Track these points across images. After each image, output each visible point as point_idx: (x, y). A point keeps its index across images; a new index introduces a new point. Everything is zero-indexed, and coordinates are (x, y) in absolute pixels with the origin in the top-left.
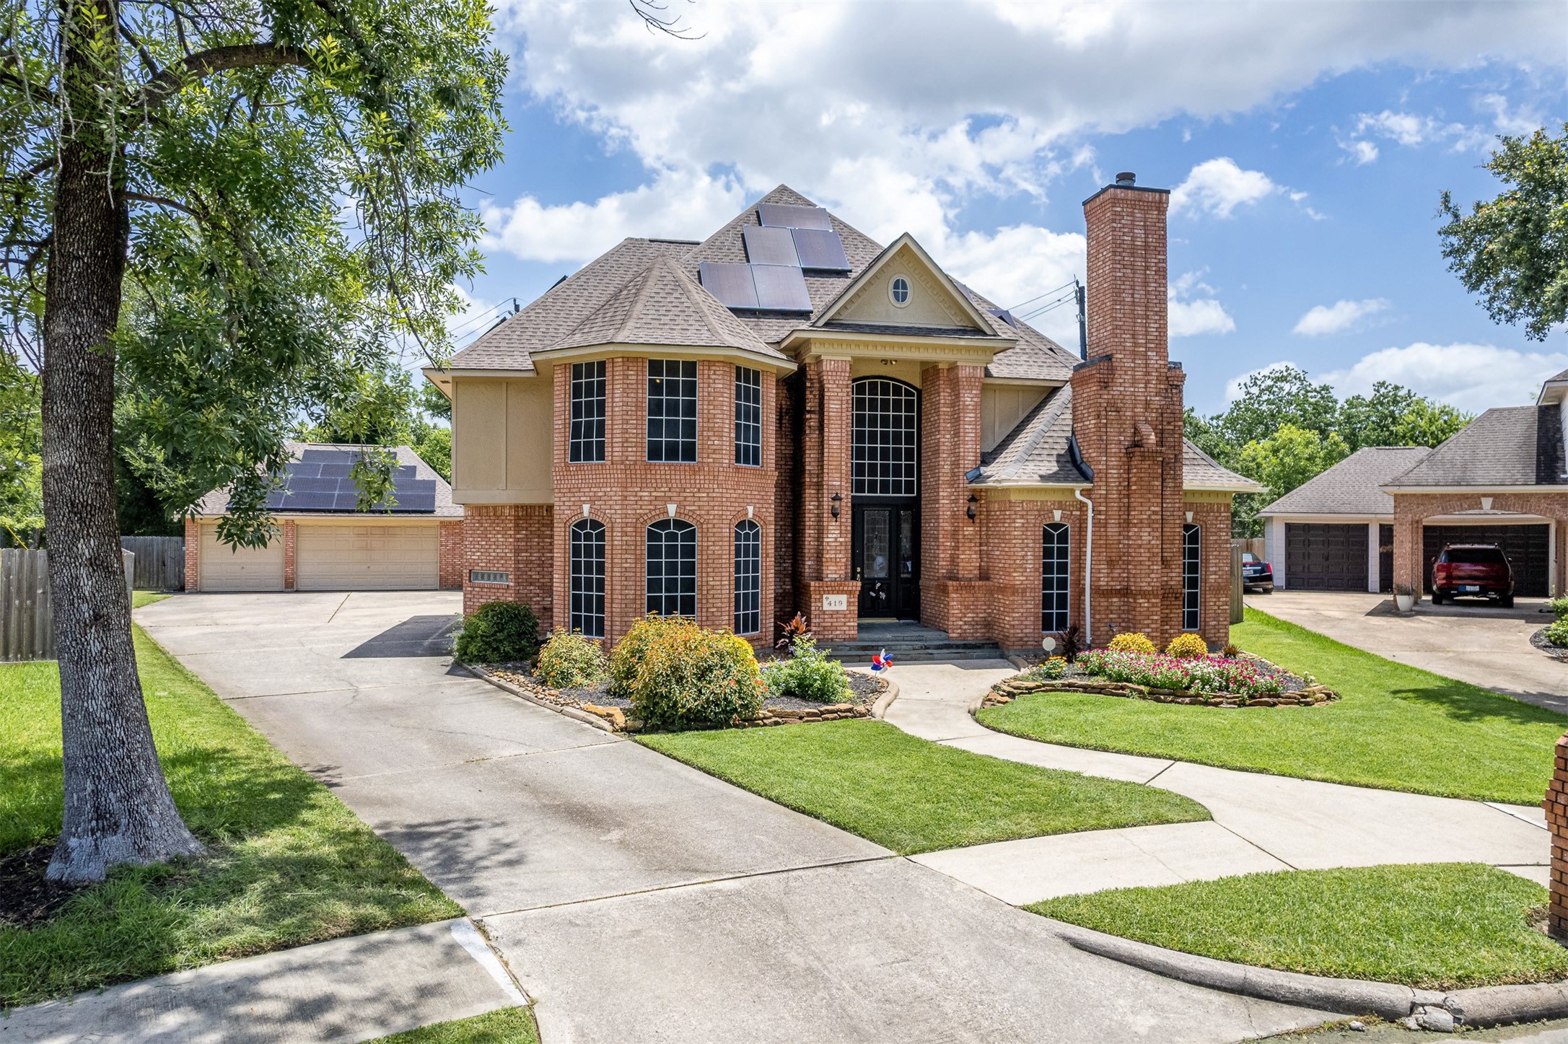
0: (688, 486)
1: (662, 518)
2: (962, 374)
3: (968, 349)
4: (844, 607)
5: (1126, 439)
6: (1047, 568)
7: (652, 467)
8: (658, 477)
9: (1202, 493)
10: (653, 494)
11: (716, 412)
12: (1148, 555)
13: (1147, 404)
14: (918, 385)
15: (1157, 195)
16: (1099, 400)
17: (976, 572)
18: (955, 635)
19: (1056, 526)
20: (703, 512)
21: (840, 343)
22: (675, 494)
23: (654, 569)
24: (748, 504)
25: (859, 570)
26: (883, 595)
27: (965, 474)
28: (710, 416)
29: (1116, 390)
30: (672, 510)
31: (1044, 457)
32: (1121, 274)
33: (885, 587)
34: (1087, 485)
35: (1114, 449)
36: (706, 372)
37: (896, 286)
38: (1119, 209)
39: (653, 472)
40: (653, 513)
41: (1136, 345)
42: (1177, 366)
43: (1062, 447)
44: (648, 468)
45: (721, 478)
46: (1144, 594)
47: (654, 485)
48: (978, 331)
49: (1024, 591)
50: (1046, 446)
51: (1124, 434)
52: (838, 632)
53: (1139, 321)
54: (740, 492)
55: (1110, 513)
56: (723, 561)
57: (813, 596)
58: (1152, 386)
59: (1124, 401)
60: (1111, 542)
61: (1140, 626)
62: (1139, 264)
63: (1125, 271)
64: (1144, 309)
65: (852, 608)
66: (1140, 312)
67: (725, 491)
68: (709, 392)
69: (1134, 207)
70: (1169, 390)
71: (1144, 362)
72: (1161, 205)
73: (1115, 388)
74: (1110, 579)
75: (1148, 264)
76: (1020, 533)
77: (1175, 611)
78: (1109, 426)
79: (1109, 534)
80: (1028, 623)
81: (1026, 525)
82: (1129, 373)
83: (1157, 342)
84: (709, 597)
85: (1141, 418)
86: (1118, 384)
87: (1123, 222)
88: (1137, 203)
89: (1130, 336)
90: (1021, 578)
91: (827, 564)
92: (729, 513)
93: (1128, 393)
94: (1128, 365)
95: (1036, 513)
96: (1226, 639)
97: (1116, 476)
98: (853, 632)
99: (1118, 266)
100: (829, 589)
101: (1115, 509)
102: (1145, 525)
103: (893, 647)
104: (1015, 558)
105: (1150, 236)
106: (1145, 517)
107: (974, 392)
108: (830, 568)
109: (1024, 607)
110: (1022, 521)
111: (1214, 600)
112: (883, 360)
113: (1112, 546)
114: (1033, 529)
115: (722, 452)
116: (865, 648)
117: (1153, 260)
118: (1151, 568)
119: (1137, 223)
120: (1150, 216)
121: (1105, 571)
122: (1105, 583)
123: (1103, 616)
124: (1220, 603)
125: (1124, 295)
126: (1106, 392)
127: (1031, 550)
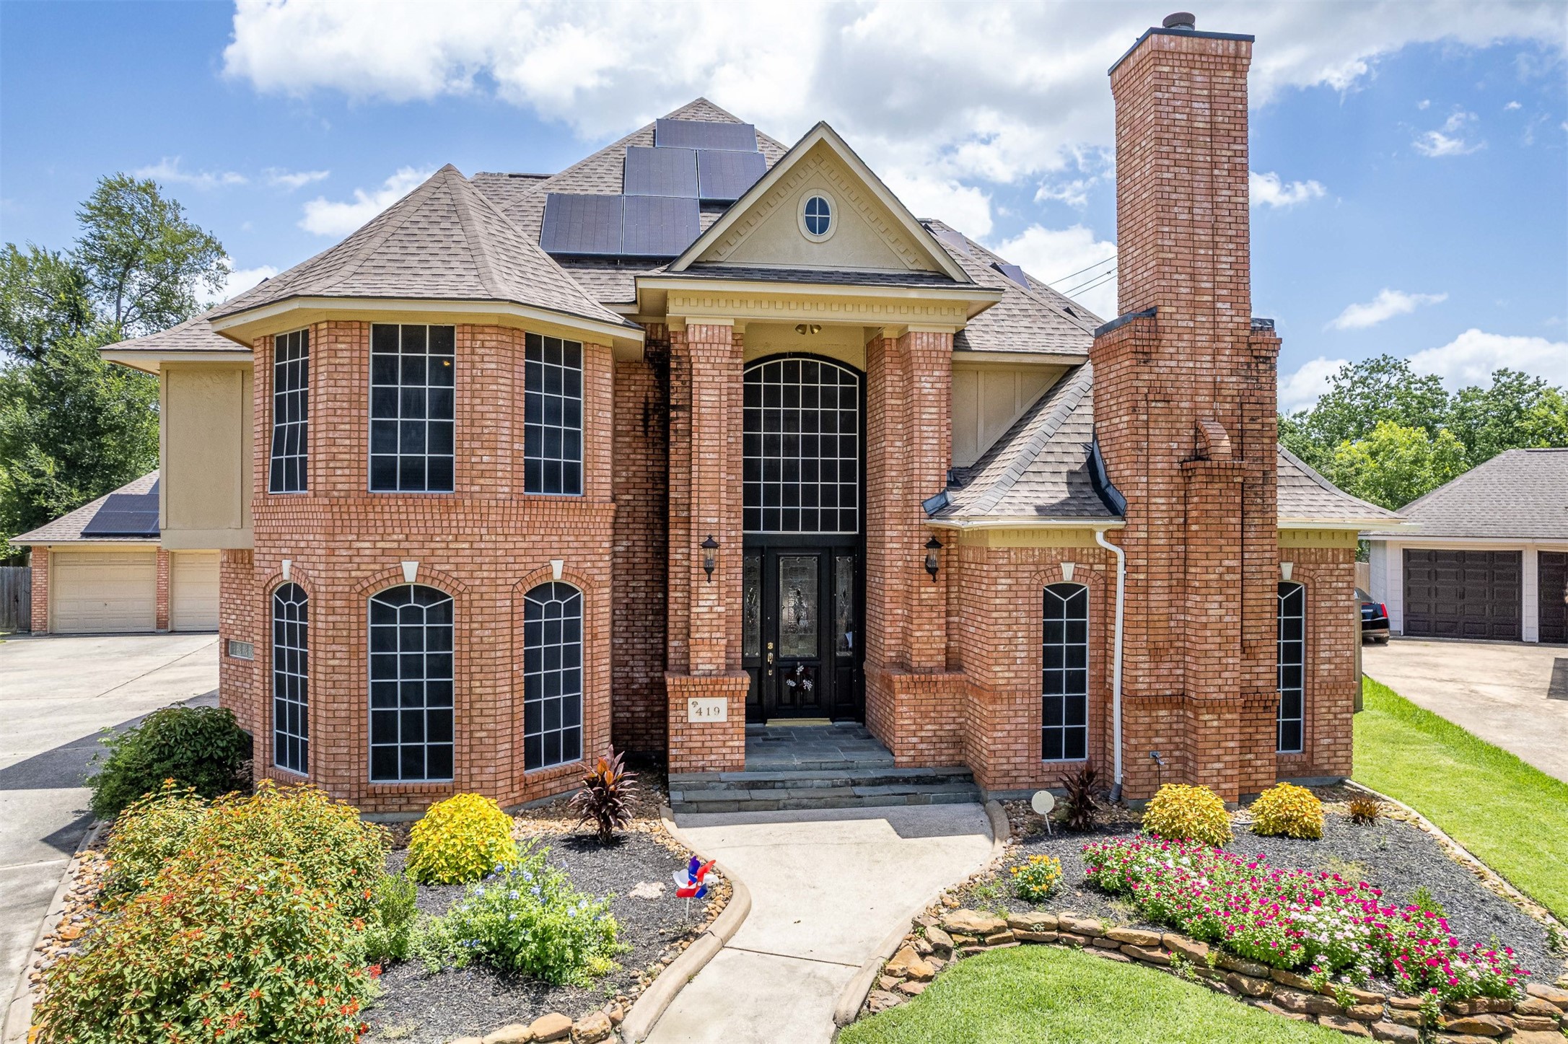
0: (438, 531)
1: (394, 584)
2: (916, 344)
3: (925, 305)
4: (722, 717)
5: (1182, 446)
6: (1050, 657)
7: (376, 501)
8: (387, 516)
9: (1307, 533)
10: (379, 545)
11: (485, 408)
12: (1218, 640)
13: (1216, 389)
14: (862, 367)
15: (1232, 44)
16: (1136, 383)
17: (941, 658)
18: (904, 759)
19: (1065, 589)
20: (463, 574)
21: (716, 296)
22: (416, 545)
23: (382, 667)
24: (553, 557)
25: (771, 646)
26: (808, 685)
27: (923, 503)
28: (475, 416)
29: (1164, 366)
30: (410, 572)
31: (1047, 477)
32: (1170, 176)
33: (811, 673)
34: (1116, 524)
35: (1160, 463)
36: (468, 343)
37: (810, 208)
38: (1166, 69)
39: (378, 509)
40: (379, 576)
41: (1196, 291)
42: (1267, 326)
43: (1077, 459)
44: (368, 502)
45: (493, 517)
46: (1213, 707)
47: (381, 530)
48: (941, 277)
49: (1012, 696)
50: (1050, 458)
51: (1178, 439)
52: (713, 757)
53: (1202, 252)
54: (534, 538)
55: (1154, 569)
56: (499, 654)
57: (672, 701)
58: (1225, 358)
59: (1178, 384)
60: (1156, 618)
61: (1204, 759)
62: (1201, 158)
63: (1177, 170)
64: (1210, 232)
65: (736, 719)
66: (1203, 238)
67: (501, 538)
68: (472, 377)
69: (1191, 64)
70: (1253, 366)
71: (1211, 319)
72: (1238, 61)
73: (1161, 363)
74: (1153, 679)
75: (1216, 159)
76: (1004, 601)
77: (1263, 729)
78: (1152, 425)
79: (1152, 604)
80: (1019, 747)
81: (1014, 588)
82: (1186, 337)
83: (1232, 286)
84: (474, 713)
85: (1207, 412)
86: (1168, 356)
87: (1173, 89)
88: (1197, 58)
89: (1187, 277)
90: (1007, 675)
91: (697, 648)
92: (510, 574)
93: (1184, 371)
94: (1184, 324)
95: (1033, 568)
96: (1346, 766)
97: (1164, 508)
98: (737, 757)
99: (1166, 162)
100: (699, 688)
101: (1162, 562)
102: (1212, 591)
103: (799, 784)
104: (996, 641)
105: (1219, 113)
106: (1212, 577)
107: (936, 373)
108: (702, 654)
109: (1012, 720)
110: (1009, 581)
111: (1327, 704)
112: (800, 327)
113: (1158, 625)
114: (1027, 594)
115: (500, 474)
116: (753, 785)
117: (1224, 153)
118: (1224, 661)
119: (1198, 92)
120: (1220, 80)
121: (1146, 666)
122: (1145, 686)
123: (1143, 740)
124: (1338, 709)
125: (1176, 209)
126: (1147, 369)
127: (1023, 628)
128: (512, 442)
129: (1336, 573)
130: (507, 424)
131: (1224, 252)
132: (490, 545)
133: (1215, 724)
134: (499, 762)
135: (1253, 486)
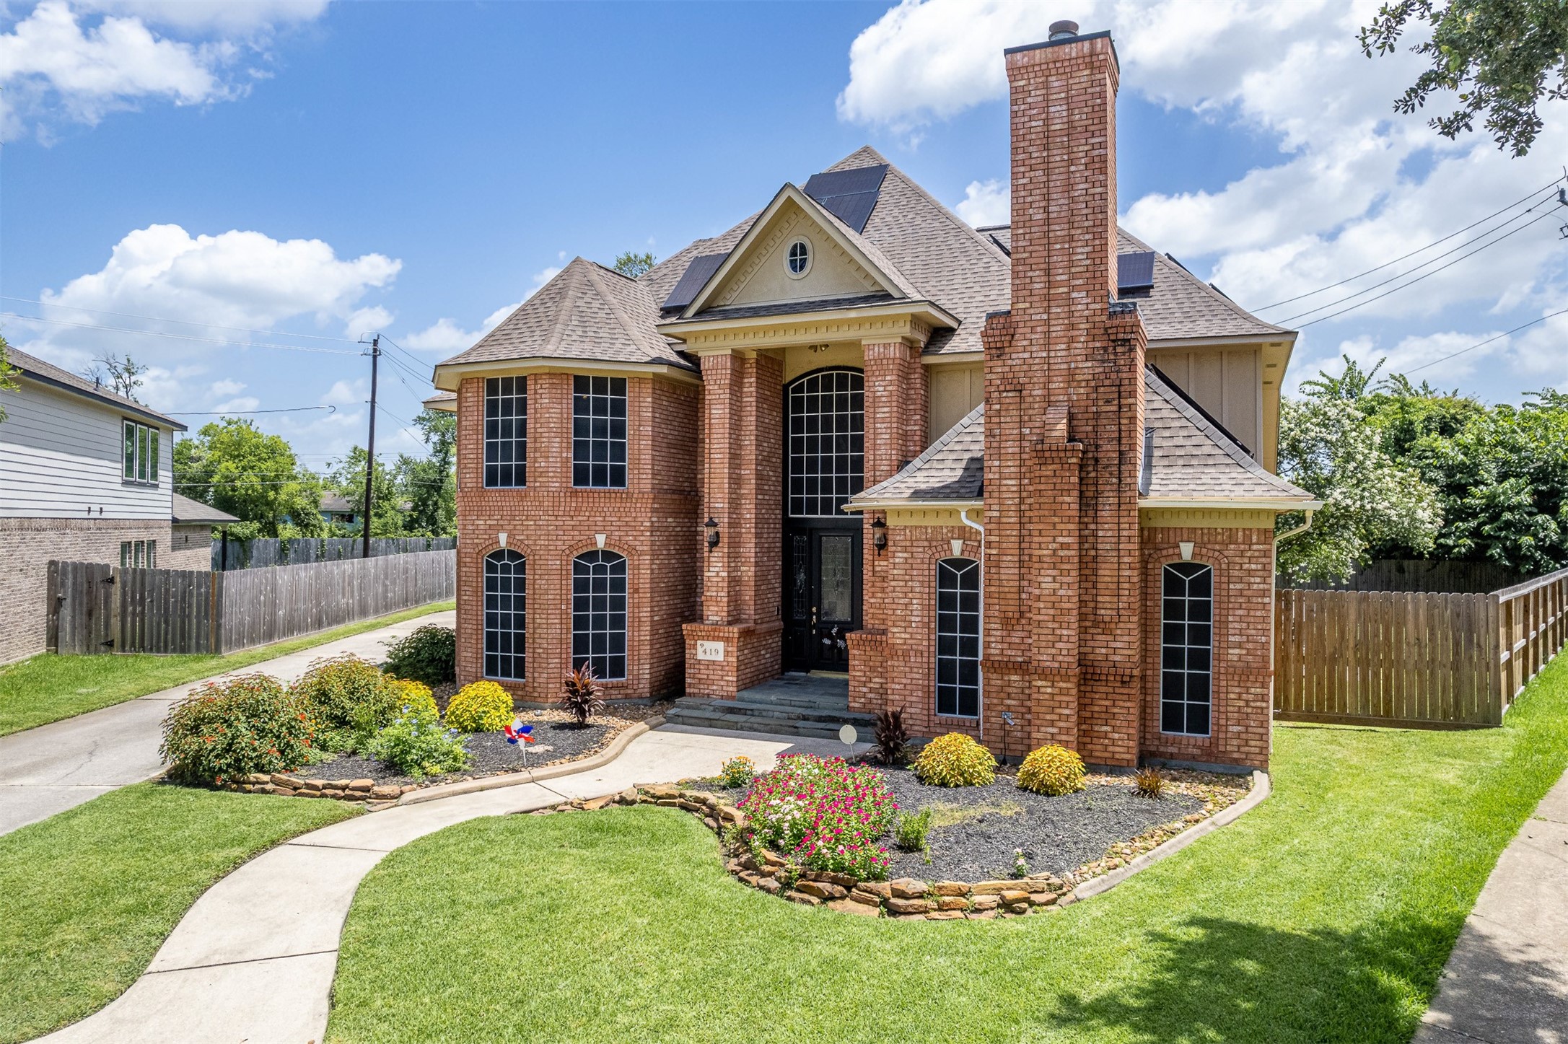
0: (517, 513)
1: (496, 548)
3: (872, 321)
4: (720, 657)
5: (1031, 431)
6: (945, 623)
7: (488, 494)
8: (491, 504)
10: (488, 522)
12: (1052, 612)
13: (1071, 375)
15: (1087, 45)
16: (989, 376)
18: (856, 705)
19: (958, 563)
20: (531, 542)
21: (715, 333)
22: (506, 522)
23: (491, 602)
24: (597, 532)
25: (814, 609)
26: (841, 643)
28: (538, 435)
29: (1017, 358)
30: (504, 540)
31: (949, 464)
32: (1025, 181)
34: (975, 504)
35: (1011, 448)
36: (535, 387)
37: (793, 253)
38: (1022, 83)
39: (490, 499)
40: (487, 543)
41: (1050, 285)
44: (481, 493)
45: (546, 504)
46: (1044, 674)
47: (488, 513)
48: (886, 297)
49: (906, 654)
50: (958, 447)
51: (1031, 425)
52: (715, 687)
53: (1058, 246)
54: (580, 518)
55: (1004, 545)
56: (550, 597)
57: (687, 642)
58: (1080, 345)
59: (1030, 374)
60: (1007, 589)
61: (1038, 722)
62: (1058, 158)
63: (1032, 174)
64: (1066, 226)
65: (730, 659)
66: (1059, 233)
67: (553, 518)
68: (535, 409)
69: (1046, 73)
70: (1110, 350)
71: (1066, 309)
72: (1095, 58)
73: (1014, 356)
74: (1006, 646)
75: (1073, 156)
76: (902, 572)
77: (1121, 703)
78: (1003, 413)
79: (1003, 577)
80: (914, 699)
81: (910, 561)
82: (1039, 329)
83: (1087, 275)
84: (536, 636)
85: (1061, 398)
86: (1021, 349)
87: (1029, 100)
88: (1051, 66)
89: (1041, 273)
90: (903, 636)
91: (709, 603)
92: (560, 543)
93: (1037, 361)
94: (1038, 317)
95: (926, 544)
96: (1261, 757)
97: (1014, 489)
98: (731, 689)
99: (1022, 169)
100: (704, 634)
101: (1013, 539)
102: (1045, 566)
103: (764, 714)
104: (894, 606)
105: (1076, 111)
106: (1045, 552)
107: (888, 378)
108: (711, 608)
109: (909, 676)
110: (905, 555)
111: (1237, 690)
112: (811, 347)
113: (1009, 596)
114: (920, 567)
115: (551, 474)
116: (731, 711)
117: (1081, 148)
118: (1058, 632)
119: (1055, 96)
120: (1077, 80)
121: (999, 633)
122: (997, 652)
123: (995, 701)
124: (1251, 697)
125: (1031, 211)
126: (1000, 363)
127: (918, 596)
128: (561, 452)
129: (1249, 554)
130: (558, 440)
131: (1080, 244)
132: (545, 523)
133: (1049, 690)
134: (550, 671)
135: (1108, 466)
